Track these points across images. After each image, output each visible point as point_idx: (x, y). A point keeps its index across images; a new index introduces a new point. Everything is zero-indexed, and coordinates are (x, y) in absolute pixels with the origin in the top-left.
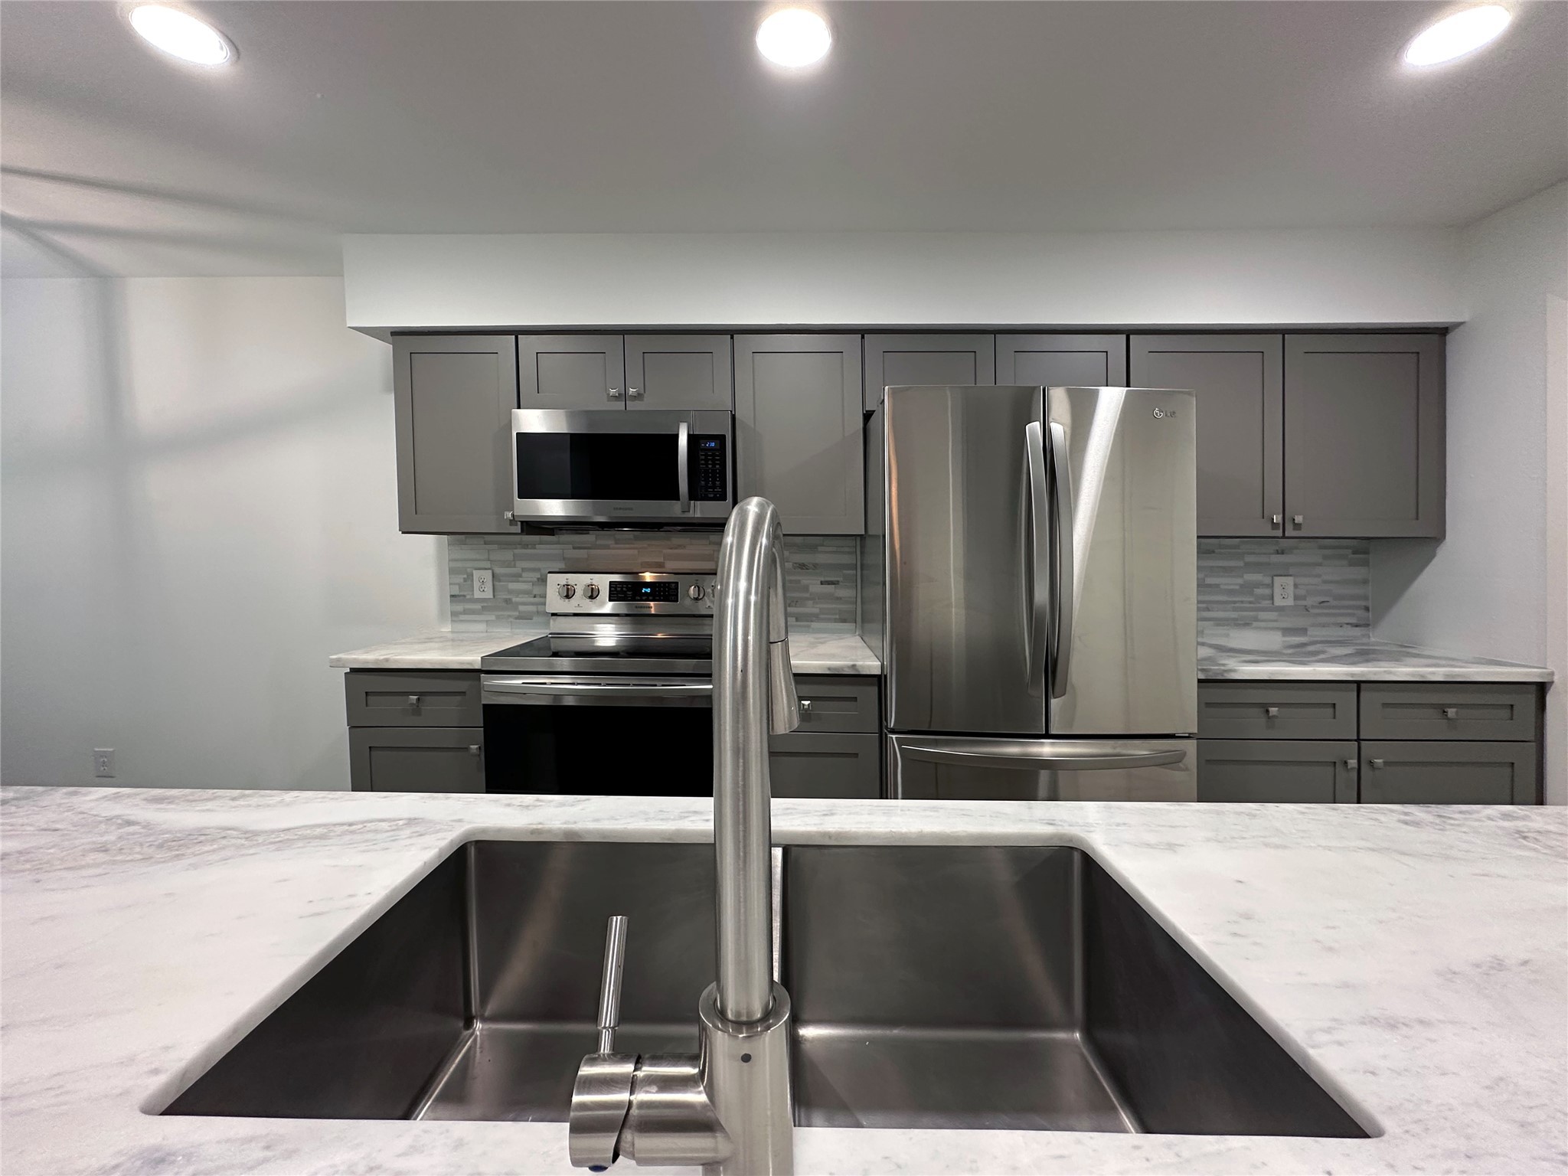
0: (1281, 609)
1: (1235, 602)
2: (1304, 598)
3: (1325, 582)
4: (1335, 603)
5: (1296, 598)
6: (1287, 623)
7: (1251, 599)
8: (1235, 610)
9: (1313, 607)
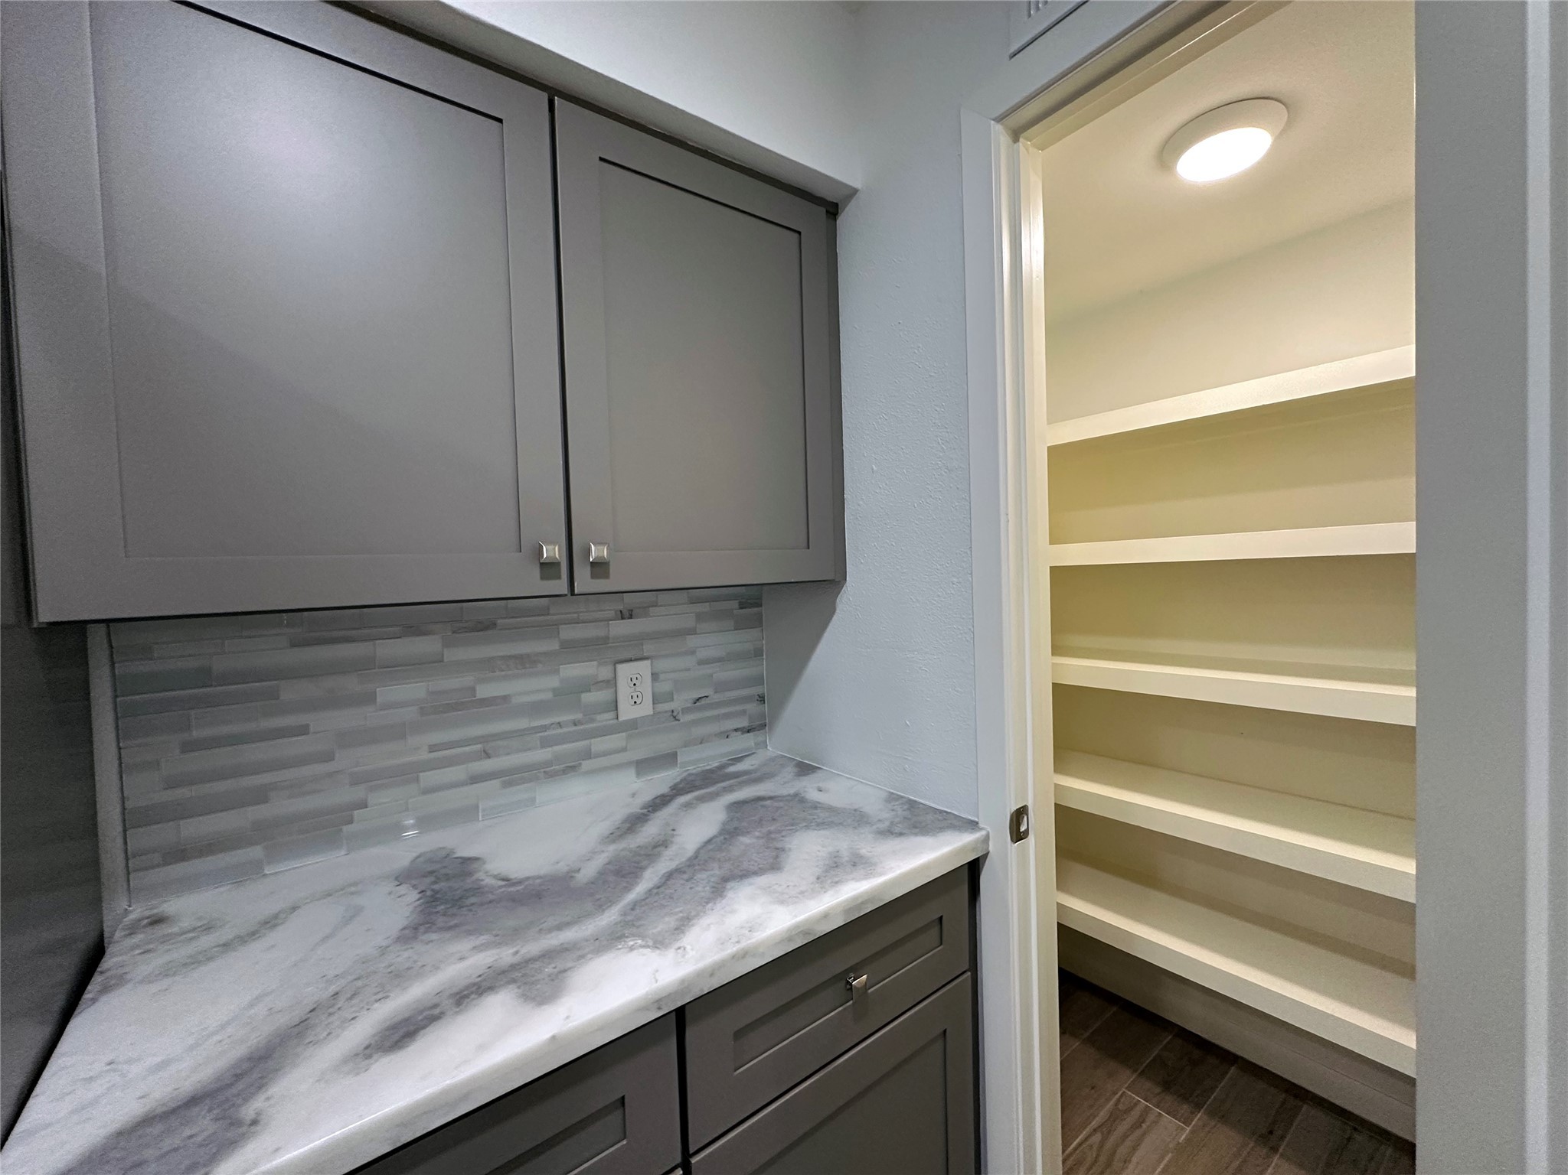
0: (632, 725)
1: (544, 728)
2: (669, 697)
3: (701, 663)
4: (716, 698)
5: (656, 700)
6: (642, 749)
7: (579, 716)
8: (545, 743)
9: (686, 711)
